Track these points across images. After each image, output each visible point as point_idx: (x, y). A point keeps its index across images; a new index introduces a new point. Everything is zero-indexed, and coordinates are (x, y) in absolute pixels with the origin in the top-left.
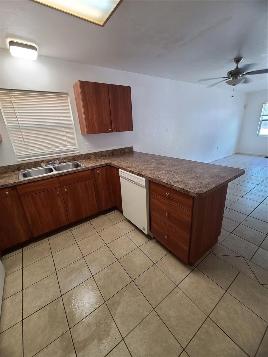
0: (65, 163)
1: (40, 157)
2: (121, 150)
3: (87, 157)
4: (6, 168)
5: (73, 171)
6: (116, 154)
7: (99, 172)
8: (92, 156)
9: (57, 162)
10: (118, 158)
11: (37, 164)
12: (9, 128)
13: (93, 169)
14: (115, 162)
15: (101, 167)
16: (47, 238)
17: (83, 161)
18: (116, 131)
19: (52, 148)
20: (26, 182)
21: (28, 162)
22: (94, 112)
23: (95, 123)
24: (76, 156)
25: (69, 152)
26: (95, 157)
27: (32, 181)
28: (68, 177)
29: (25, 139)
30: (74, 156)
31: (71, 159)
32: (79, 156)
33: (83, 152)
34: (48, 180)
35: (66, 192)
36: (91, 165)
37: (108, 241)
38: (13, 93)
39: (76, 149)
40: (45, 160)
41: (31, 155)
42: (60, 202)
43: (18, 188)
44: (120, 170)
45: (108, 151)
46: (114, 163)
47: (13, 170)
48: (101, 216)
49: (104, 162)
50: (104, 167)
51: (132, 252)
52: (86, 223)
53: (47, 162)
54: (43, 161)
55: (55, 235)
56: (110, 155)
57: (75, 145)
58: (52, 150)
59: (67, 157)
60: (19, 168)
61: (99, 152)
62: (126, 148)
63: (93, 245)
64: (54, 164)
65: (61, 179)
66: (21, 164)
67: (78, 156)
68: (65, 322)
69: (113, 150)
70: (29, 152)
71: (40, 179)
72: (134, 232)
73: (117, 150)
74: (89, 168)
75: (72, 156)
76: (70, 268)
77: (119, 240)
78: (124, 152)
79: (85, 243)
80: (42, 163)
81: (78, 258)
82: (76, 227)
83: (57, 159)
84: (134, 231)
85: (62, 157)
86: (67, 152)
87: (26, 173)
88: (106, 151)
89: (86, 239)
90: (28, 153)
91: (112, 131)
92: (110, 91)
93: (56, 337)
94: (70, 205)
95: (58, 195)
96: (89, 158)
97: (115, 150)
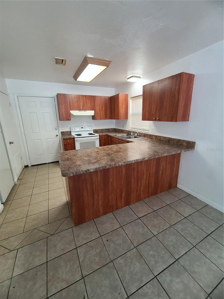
26: (155, 139)
39: (149, 130)
78: (181, 144)
91: (156, 120)
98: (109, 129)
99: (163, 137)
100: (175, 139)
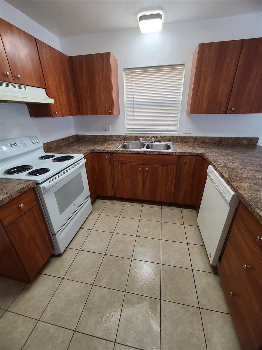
0: (159, 142)
1: (142, 132)
2: (235, 140)
3: (184, 140)
4: (117, 137)
5: (158, 152)
6: (224, 144)
7: (186, 161)
8: (191, 140)
9: (153, 140)
10: (222, 150)
11: (137, 138)
12: (126, 104)
13: (180, 156)
14: (210, 154)
15: (191, 155)
16: (125, 202)
17: (178, 143)
18: (233, 112)
19: (154, 125)
20: (119, 152)
21: (132, 135)
22: (207, 85)
23: (205, 100)
24: (173, 137)
25: (168, 132)
26: (195, 142)
27: (124, 152)
28: (152, 157)
29: (135, 115)
30: (171, 137)
31: (168, 140)
32: (177, 137)
33: (181, 134)
34: (135, 155)
35: (147, 171)
36: (180, 151)
37: (165, 237)
38: (136, 72)
39: (176, 130)
40: (145, 136)
41: (136, 129)
42: (140, 177)
43: (114, 155)
44: (210, 166)
45: (215, 137)
46: (209, 156)
47: (121, 140)
48: (175, 207)
49: (198, 150)
50: (195, 157)
51: (181, 269)
52: (158, 206)
53: (145, 138)
54: (142, 137)
55: (131, 203)
56: (214, 143)
57: (177, 125)
58: (153, 128)
59: (164, 137)
60: (125, 139)
61: (201, 138)
62: (244, 138)
63: (150, 232)
64: (150, 140)
65: (146, 157)
66: (127, 136)
67: (175, 138)
68: (94, 276)
69: (223, 138)
70: (135, 126)
71: (129, 153)
72: (199, 249)
73: (228, 138)
74: (176, 154)
75: (169, 137)
76: (123, 237)
77: (176, 245)
78: (239, 143)
79: (145, 225)
80: (141, 138)
81: (132, 234)
82: (148, 205)
83: (154, 137)
84: (200, 247)
85: (158, 136)
86: (166, 132)
87: (126, 144)
88: (211, 138)
89: (148, 222)
90: (134, 128)
91: (225, 112)
92: (243, 51)
93: (84, 281)
94: (148, 184)
95: (140, 171)
96: (186, 142)
97: (225, 138)
98: (68, 139)
99: (209, 137)
100: (230, 137)
